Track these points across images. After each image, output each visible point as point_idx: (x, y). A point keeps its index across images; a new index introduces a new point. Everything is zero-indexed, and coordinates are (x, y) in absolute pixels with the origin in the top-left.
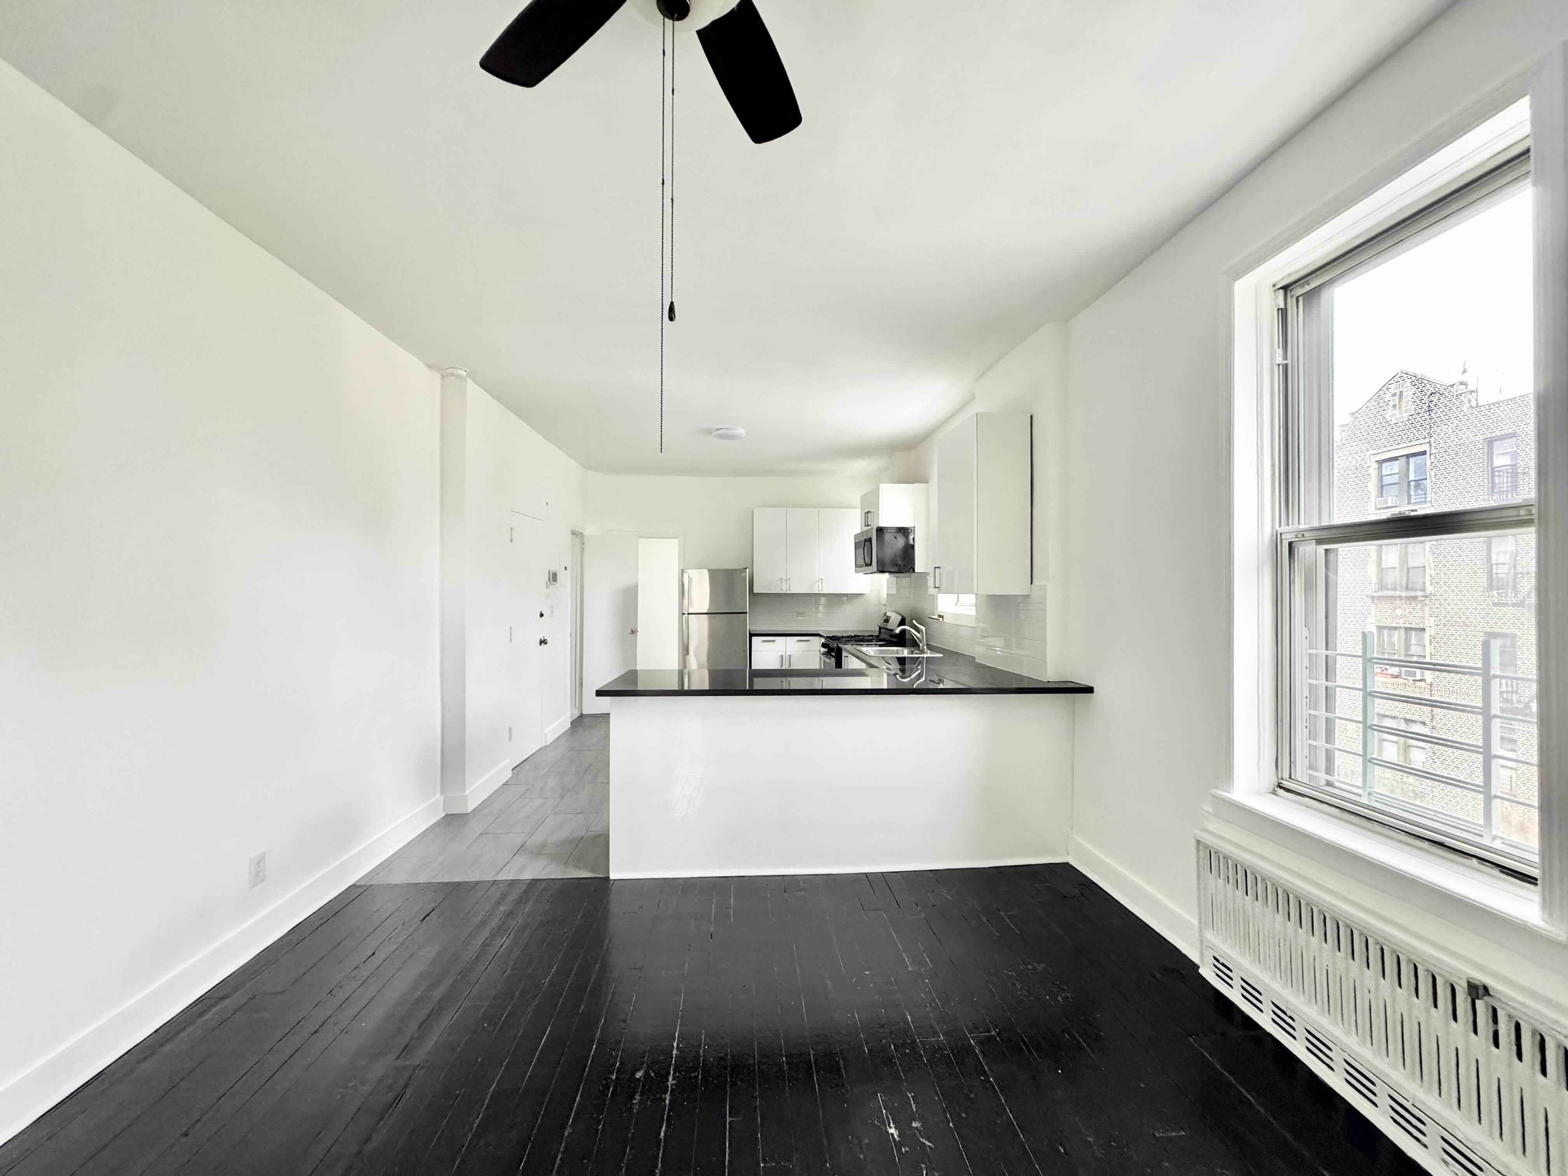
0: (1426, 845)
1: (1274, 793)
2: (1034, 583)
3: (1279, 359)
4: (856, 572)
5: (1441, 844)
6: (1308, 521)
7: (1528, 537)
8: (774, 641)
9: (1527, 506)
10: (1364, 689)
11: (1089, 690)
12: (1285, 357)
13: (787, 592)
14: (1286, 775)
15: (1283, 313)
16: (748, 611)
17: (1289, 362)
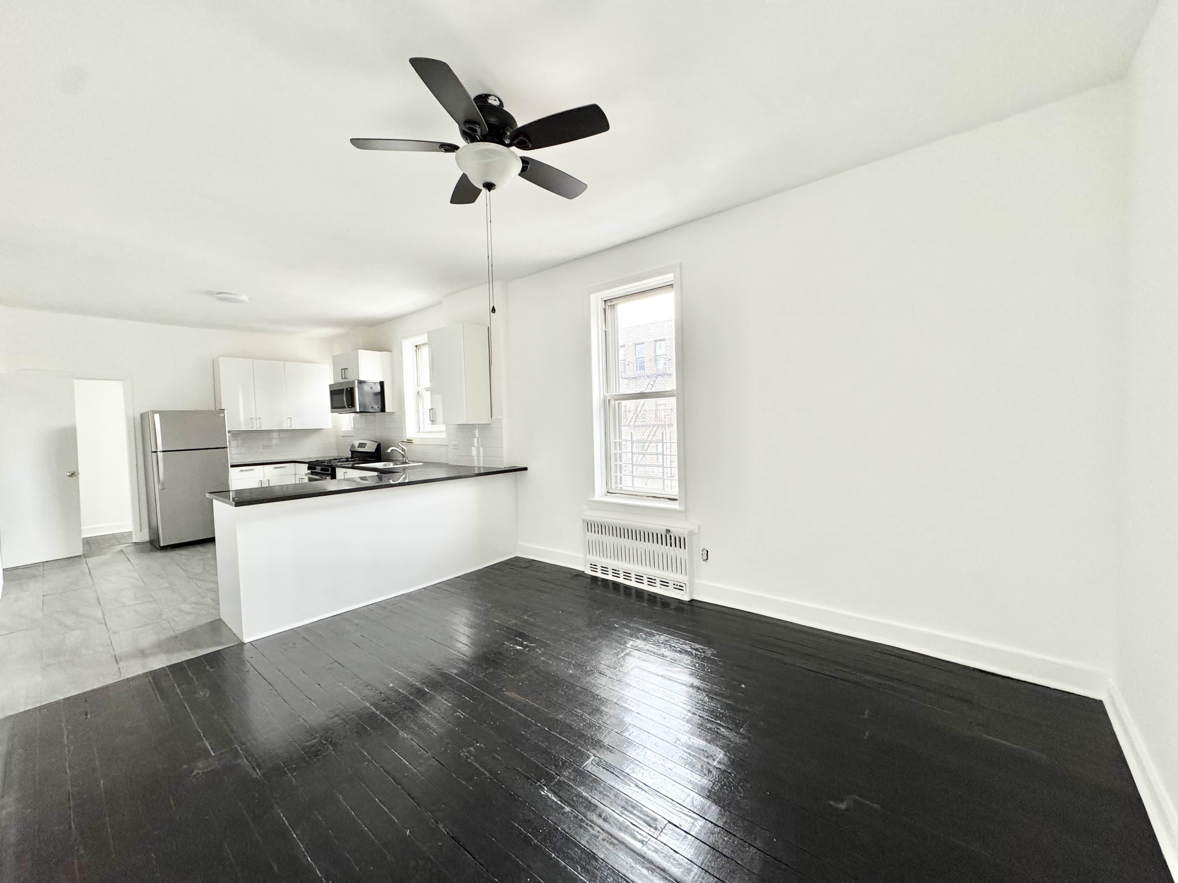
0: (651, 498)
1: (606, 495)
2: (493, 417)
3: (604, 329)
4: (332, 412)
5: (655, 497)
6: (613, 392)
7: (674, 400)
8: (253, 470)
9: (672, 391)
10: (632, 452)
11: (525, 469)
12: (605, 328)
13: (258, 429)
14: (610, 488)
15: (605, 310)
16: (228, 446)
17: (606, 330)
